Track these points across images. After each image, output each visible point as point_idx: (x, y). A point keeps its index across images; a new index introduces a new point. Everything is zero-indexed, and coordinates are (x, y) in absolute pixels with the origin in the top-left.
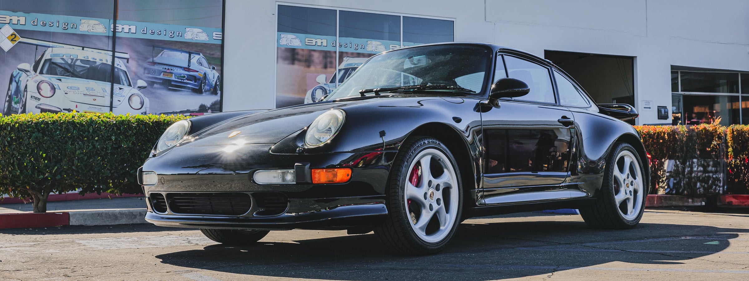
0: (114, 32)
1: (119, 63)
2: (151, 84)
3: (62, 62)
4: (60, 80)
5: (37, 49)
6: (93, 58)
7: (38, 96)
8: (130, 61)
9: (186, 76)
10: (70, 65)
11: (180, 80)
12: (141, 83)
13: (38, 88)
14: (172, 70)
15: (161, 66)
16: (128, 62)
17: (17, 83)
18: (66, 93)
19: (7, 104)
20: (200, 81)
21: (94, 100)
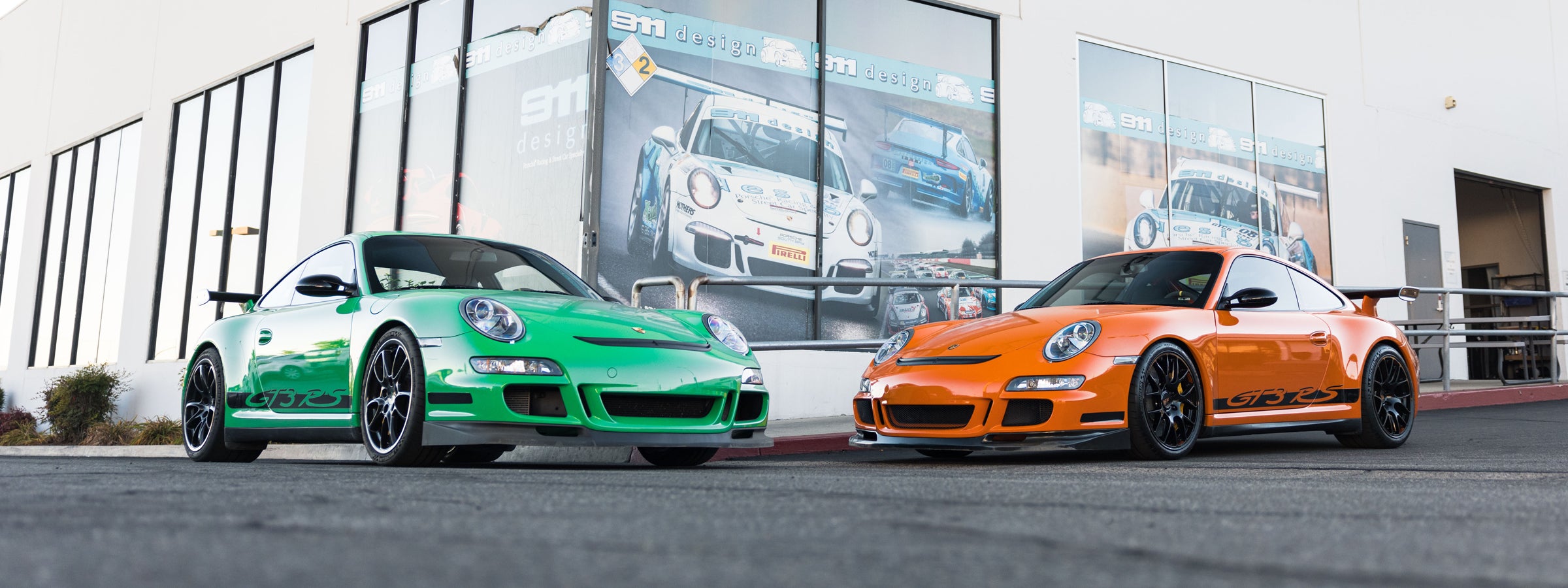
0: (821, 70)
1: (829, 141)
2: (884, 189)
3: (730, 127)
4: (729, 169)
5: (686, 96)
6: (786, 126)
7: (689, 202)
8: (848, 136)
9: (940, 177)
10: (745, 137)
11: (931, 185)
12: (867, 187)
13: (690, 186)
14: (916, 161)
15: (899, 152)
16: (844, 139)
17: (652, 171)
18: (739, 201)
19: (633, 218)
20: (963, 190)
21: (790, 219)
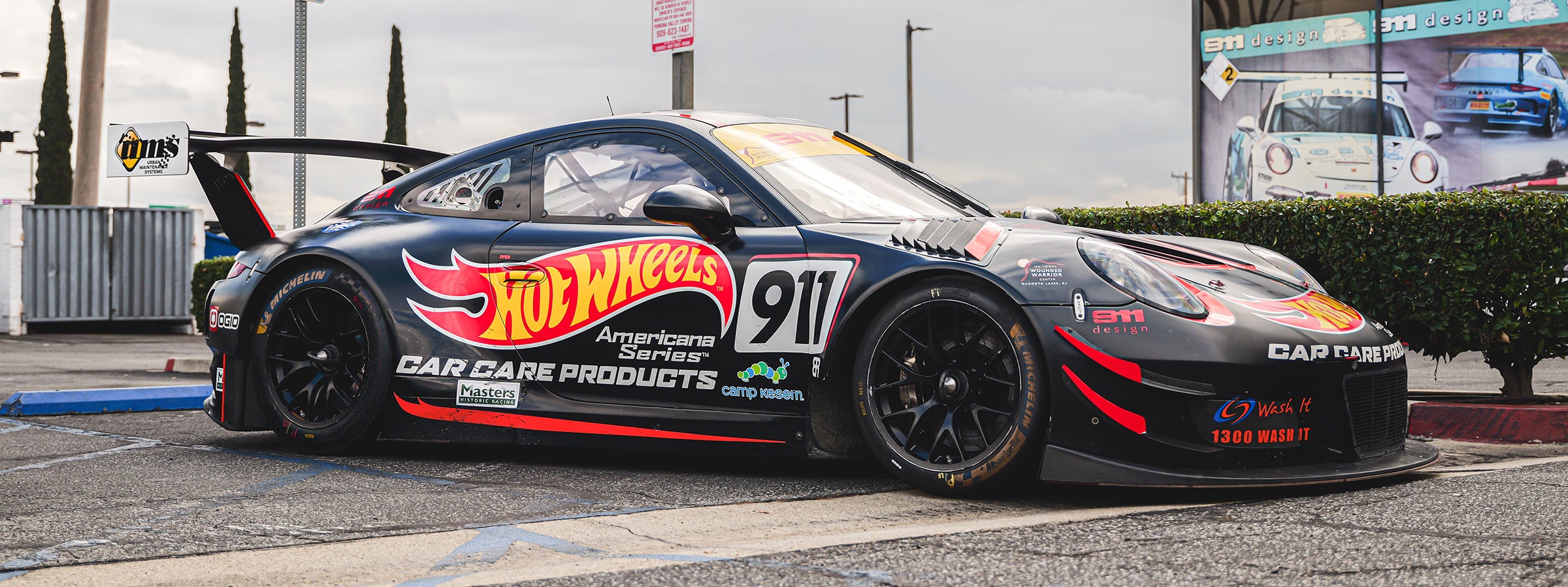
0: (1379, 34)
1: (1389, 95)
2: (1449, 127)
3: (1300, 105)
4: (1298, 140)
5: (1262, 89)
6: (1348, 92)
7: (1268, 172)
8: (1409, 86)
9: (1515, 102)
10: (1312, 110)
11: (1504, 113)
12: (1431, 128)
13: (1268, 159)
14: (1486, 93)
15: (1465, 89)
16: (1405, 90)
17: (1238, 153)
18: (1309, 163)
19: (1226, 191)
20: (1546, 110)
21: (1354, 170)
